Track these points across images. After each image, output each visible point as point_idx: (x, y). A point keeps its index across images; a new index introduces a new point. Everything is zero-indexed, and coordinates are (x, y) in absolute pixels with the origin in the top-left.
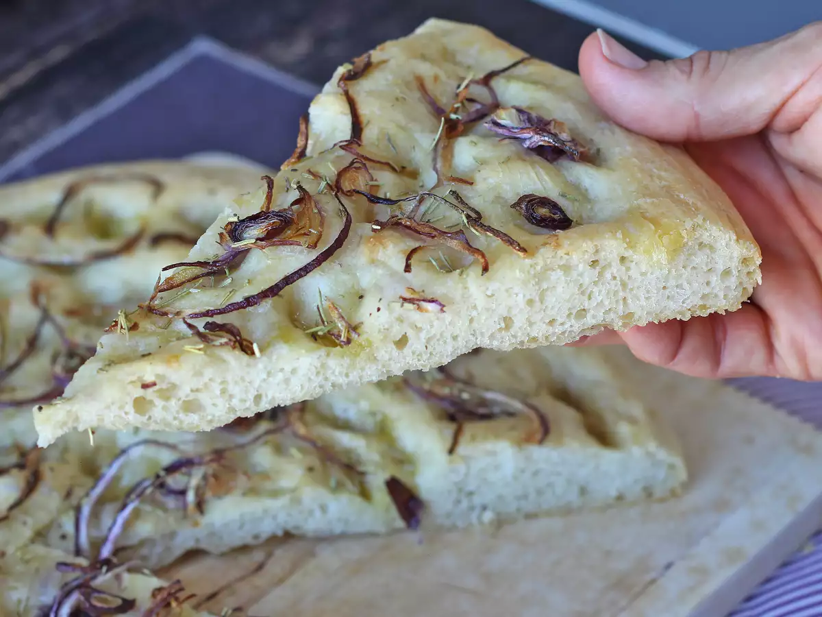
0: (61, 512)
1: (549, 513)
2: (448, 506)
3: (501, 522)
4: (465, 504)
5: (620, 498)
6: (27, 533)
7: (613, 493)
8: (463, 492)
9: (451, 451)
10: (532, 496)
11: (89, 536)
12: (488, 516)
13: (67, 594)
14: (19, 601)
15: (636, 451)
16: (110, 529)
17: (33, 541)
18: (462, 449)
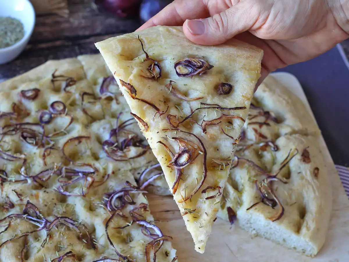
0: (144, 166)
1: (273, 241)
2: (244, 223)
3: (257, 235)
4: (249, 225)
5: (295, 248)
6: (130, 167)
7: (293, 246)
8: (249, 221)
9: (248, 209)
10: (269, 234)
11: (144, 177)
12: (254, 232)
13: (121, 191)
14: (111, 186)
15: (302, 238)
16: (150, 179)
17: (130, 170)
18: (251, 211)
